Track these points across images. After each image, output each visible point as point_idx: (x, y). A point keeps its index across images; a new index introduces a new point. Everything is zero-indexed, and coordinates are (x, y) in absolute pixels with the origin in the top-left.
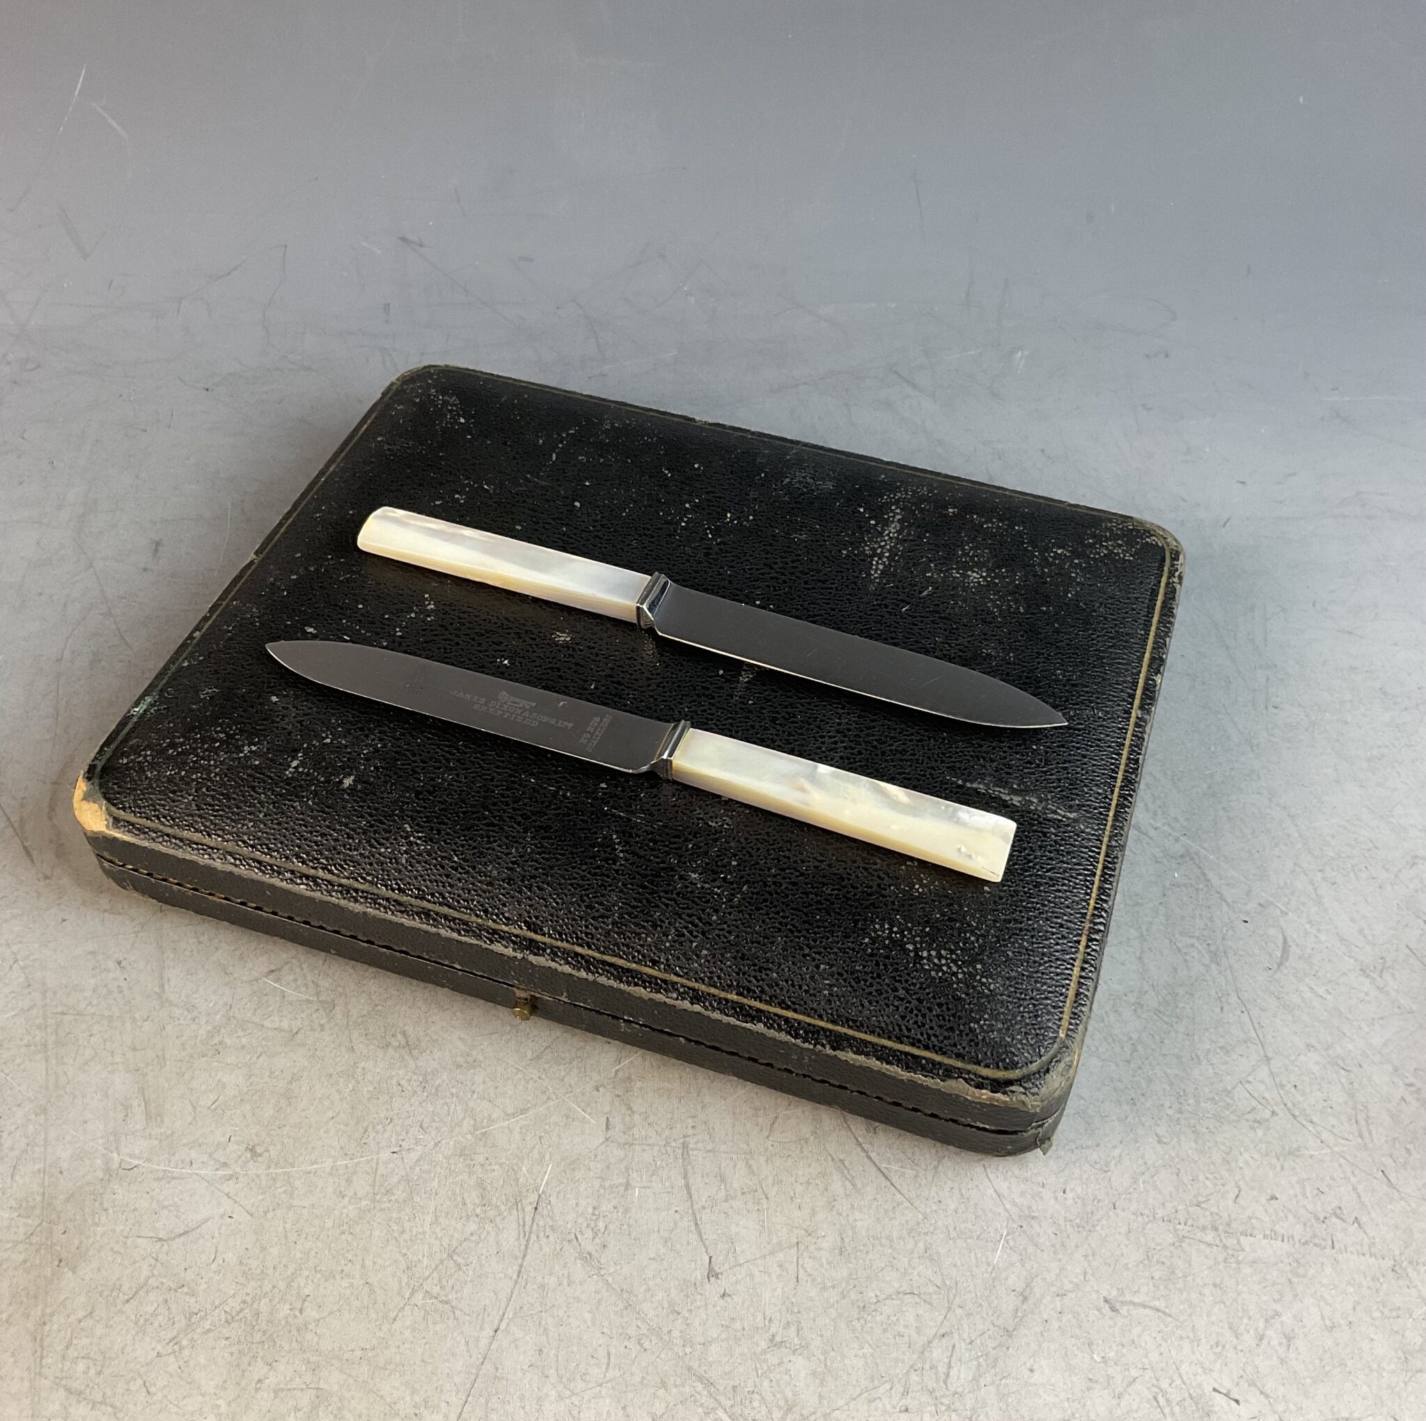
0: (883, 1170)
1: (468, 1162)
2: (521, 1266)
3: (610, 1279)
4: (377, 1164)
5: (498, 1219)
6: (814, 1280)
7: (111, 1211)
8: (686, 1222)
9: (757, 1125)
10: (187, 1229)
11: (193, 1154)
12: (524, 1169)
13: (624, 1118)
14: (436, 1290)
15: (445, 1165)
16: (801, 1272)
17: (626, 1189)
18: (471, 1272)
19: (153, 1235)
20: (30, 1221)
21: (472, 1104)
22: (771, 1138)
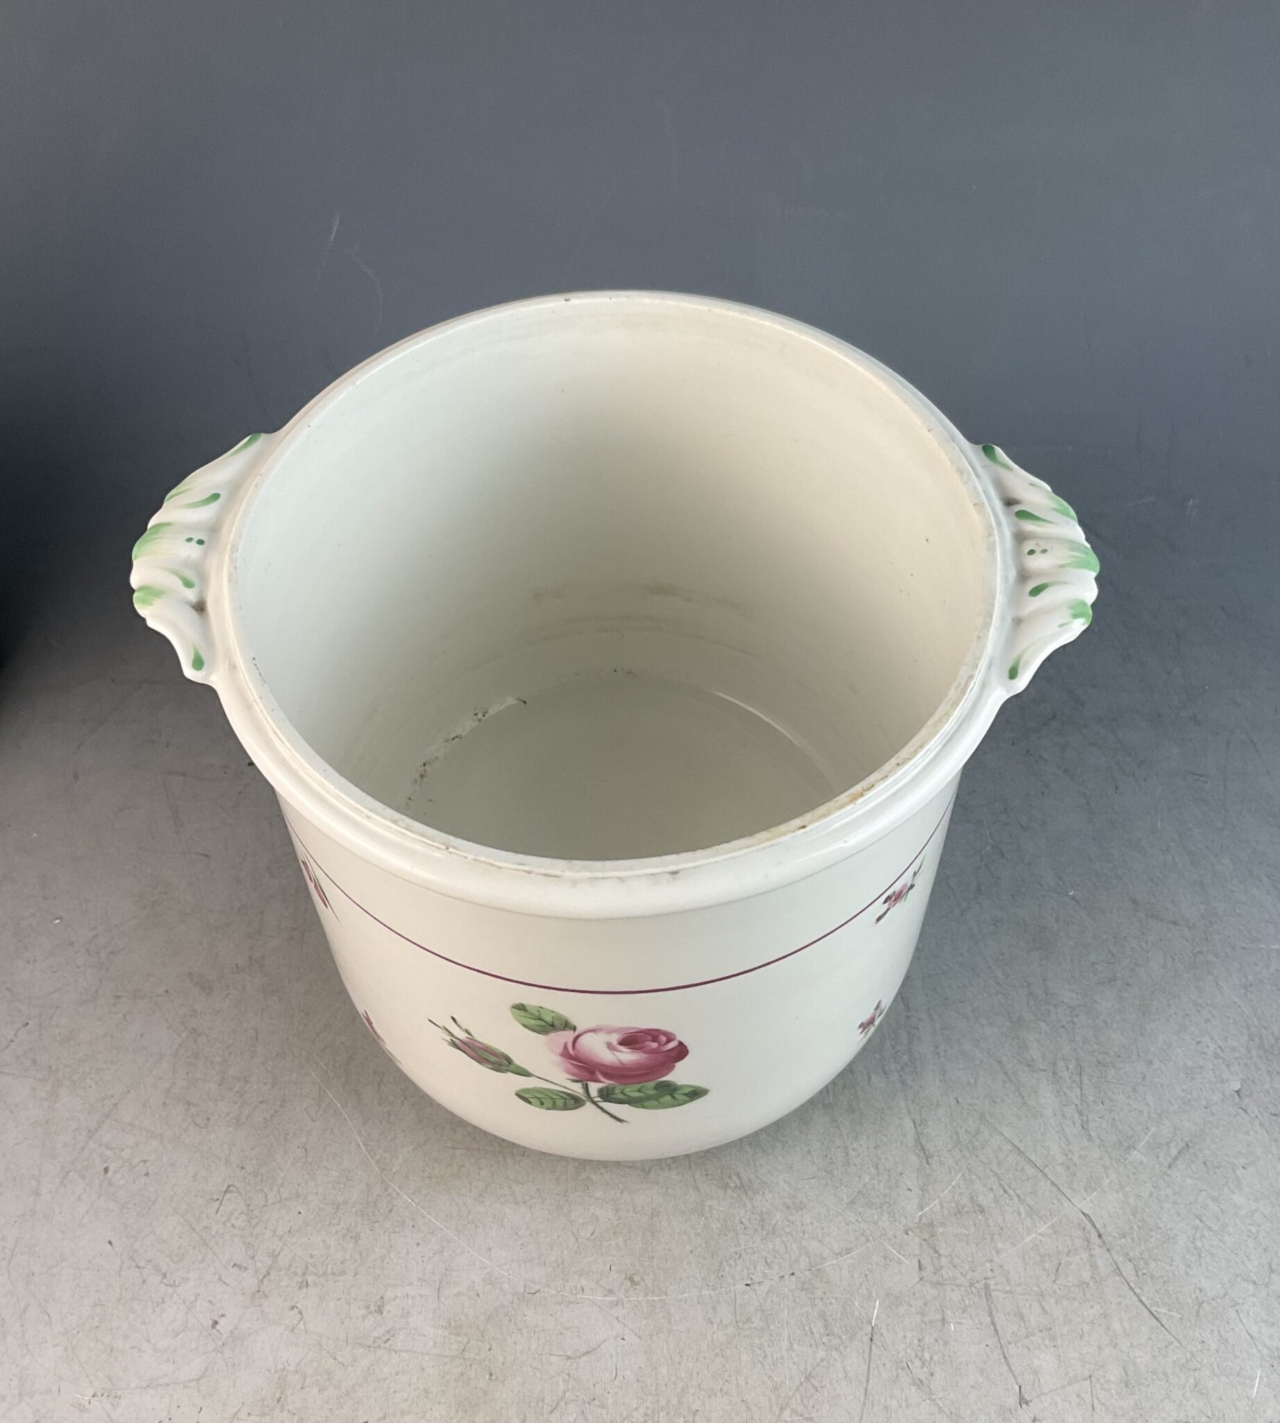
0: (1155, 1313)
1: (810, 1295)
2: (866, 1389)
3: (940, 1404)
4: (735, 1295)
5: (842, 1348)
6: (1107, 1409)
7: (525, 1331)
8: (997, 1355)
9: (1045, 1270)
10: (589, 1349)
11: (583, 1282)
12: (856, 1304)
13: (932, 1261)
14: (800, 1408)
15: (791, 1298)
16: (1096, 1402)
17: (943, 1324)
18: (826, 1394)
19: (562, 1353)
20: (460, 1339)
21: (804, 1243)
22: (1057, 1282)
